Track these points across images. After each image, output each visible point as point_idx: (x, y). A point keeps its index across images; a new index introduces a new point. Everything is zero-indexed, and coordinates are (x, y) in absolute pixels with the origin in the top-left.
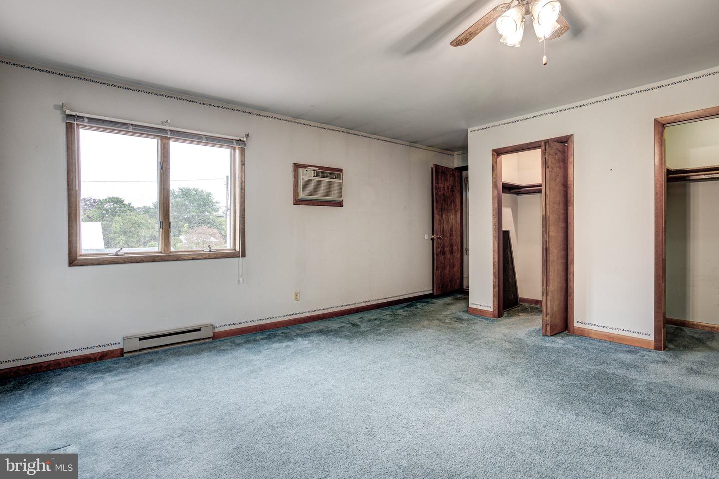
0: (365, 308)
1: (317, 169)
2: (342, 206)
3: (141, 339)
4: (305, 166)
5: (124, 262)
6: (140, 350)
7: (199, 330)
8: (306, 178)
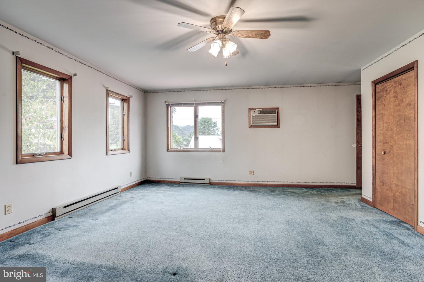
0: (295, 186)
1: (261, 110)
2: (279, 128)
3: (185, 179)
4: (255, 109)
5: (181, 152)
6: (185, 183)
7: (204, 180)
8: (254, 115)
